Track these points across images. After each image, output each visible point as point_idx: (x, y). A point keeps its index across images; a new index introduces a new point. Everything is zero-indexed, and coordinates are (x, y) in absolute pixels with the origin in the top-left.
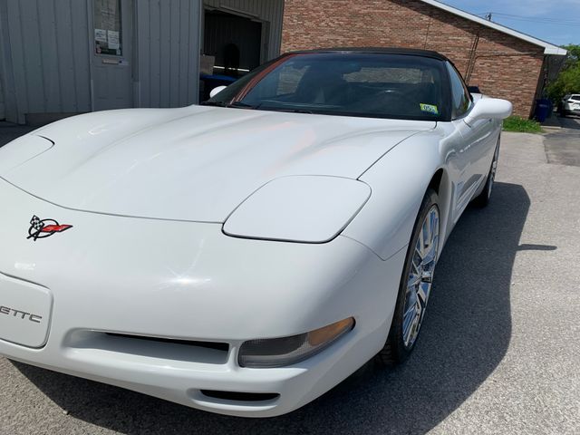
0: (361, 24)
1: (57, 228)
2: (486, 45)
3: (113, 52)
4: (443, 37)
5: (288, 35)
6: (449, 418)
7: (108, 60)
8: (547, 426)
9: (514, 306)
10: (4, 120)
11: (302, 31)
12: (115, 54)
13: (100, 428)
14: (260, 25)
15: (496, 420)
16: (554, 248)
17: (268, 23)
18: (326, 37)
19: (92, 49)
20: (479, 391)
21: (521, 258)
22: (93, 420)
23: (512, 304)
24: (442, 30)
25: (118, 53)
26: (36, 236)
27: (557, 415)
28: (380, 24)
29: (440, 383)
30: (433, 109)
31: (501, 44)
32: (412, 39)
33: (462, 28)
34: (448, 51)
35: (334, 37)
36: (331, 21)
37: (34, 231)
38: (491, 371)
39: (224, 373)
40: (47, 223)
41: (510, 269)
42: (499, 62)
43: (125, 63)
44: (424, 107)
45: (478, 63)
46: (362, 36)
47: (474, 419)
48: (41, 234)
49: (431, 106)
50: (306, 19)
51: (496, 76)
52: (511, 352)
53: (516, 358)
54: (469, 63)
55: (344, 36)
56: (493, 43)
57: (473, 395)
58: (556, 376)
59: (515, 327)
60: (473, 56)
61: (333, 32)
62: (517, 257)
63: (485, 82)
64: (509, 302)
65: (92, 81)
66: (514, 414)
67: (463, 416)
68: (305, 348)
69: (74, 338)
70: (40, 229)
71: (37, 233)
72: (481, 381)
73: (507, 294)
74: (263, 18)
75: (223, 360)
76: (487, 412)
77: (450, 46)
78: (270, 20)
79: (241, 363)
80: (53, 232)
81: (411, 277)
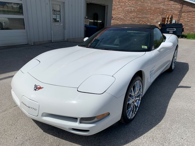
0: (140, 3)
1: (40, 88)
2: (186, 8)
3: (58, 21)
4: (170, 6)
5: (115, 8)
6: (138, 139)
7: (57, 24)
8: (165, 143)
9: (169, 107)
10: (28, 44)
11: (120, 7)
12: (59, 22)
13: (50, 135)
14: (105, 6)
15: (151, 140)
16: (190, 87)
17: (108, 6)
18: (128, 8)
19: (52, 21)
20: (149, 132)
21: (178, 91)
22: (49, 133)
23: (168, 106)
24: (169, 3)
25: (60, 21)
26: (35, 90)
27: (169, 140)
28: (147, 3)
29: (139, 129)
30: (146, 47)
31: (192, 7)
32: (158, 7)
33: (177, 2)
34: (172, 11)
35: (131, 8)
36: (130, 3)
37: (35, 88)
38: (154, 126)
39: (76, 125)
40: (38, 87)
41: (172, 95)
42: (191, 14)
43: (62, 24)
44: (143, 47)
45: (183, 14)
46: (140, 7)
47: (145, 140)
48: (37, 89)
49: (145, 46)
50: (121, 2)
51: (190, 19)
52: (162, 121)
53: (163, 123)
54: (179, 15)
55: (134, 8)
56: (189, 7)
57: (147, 133)
58: (174, 129)
59: (167, 114)
60: (181, 12)
61: (130, 6)
62: (176, 90)
63: (185, 21)
64: (168, 105)
65: (52, 31)
66: (157, 139)
67: (142, 138)
68: (96, 119)
69: (44, 115)
70: (37, 88)
71: (36, 89)
72: (150, 129)
73: (168, 103)
74: (106, 4)
75: (76, 122)
76: (149, 138)
77: (172, 8)
78: (108, 5)
79: (80, 123)
80: (39, 89)
81: (130, 101)
